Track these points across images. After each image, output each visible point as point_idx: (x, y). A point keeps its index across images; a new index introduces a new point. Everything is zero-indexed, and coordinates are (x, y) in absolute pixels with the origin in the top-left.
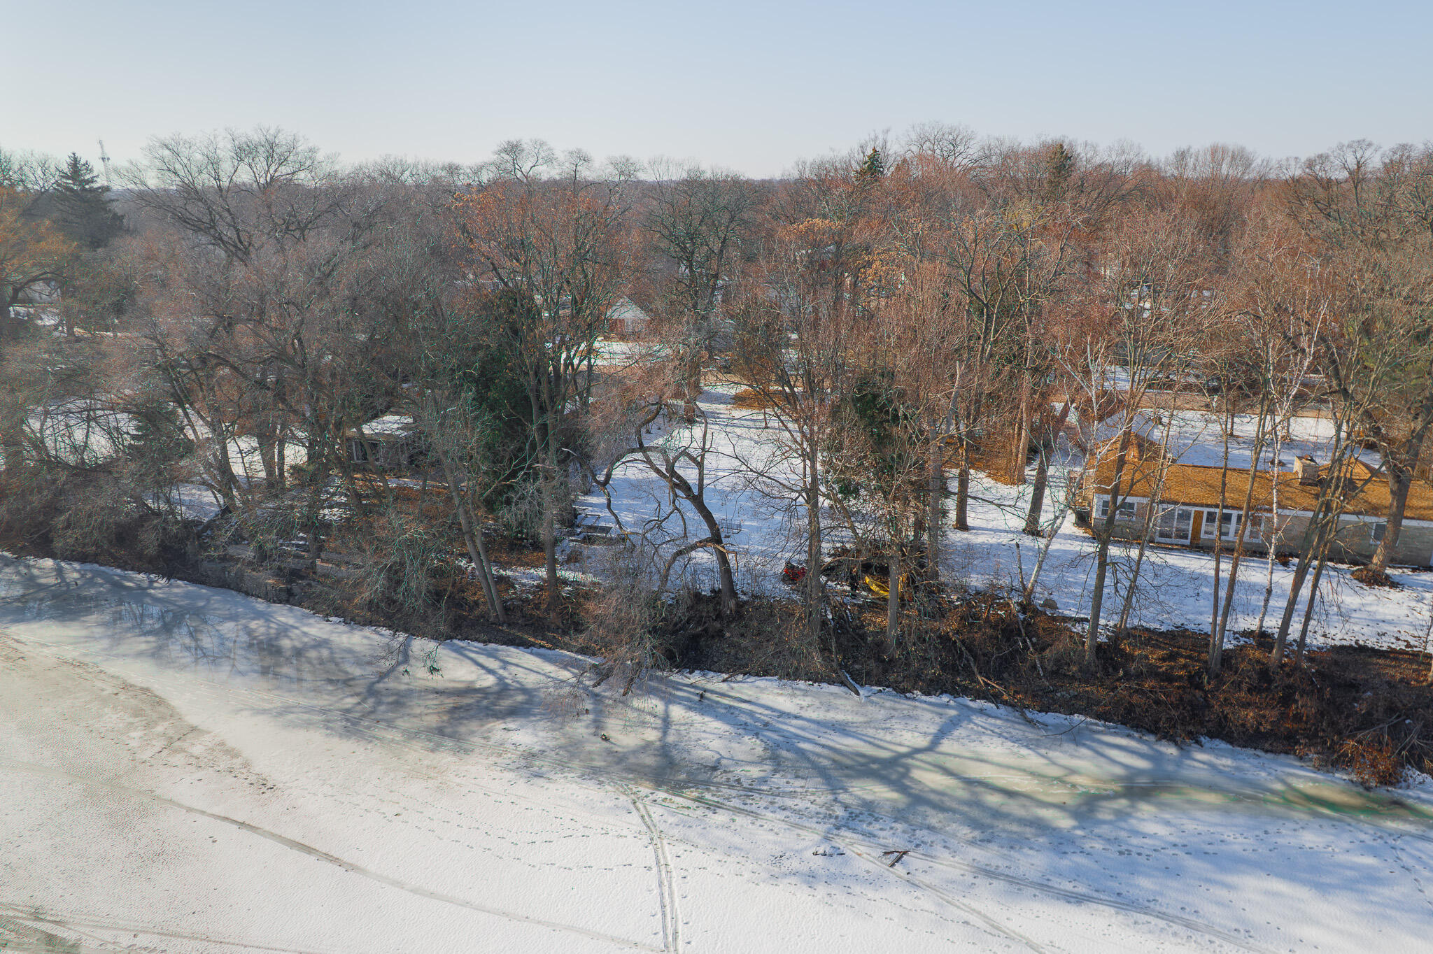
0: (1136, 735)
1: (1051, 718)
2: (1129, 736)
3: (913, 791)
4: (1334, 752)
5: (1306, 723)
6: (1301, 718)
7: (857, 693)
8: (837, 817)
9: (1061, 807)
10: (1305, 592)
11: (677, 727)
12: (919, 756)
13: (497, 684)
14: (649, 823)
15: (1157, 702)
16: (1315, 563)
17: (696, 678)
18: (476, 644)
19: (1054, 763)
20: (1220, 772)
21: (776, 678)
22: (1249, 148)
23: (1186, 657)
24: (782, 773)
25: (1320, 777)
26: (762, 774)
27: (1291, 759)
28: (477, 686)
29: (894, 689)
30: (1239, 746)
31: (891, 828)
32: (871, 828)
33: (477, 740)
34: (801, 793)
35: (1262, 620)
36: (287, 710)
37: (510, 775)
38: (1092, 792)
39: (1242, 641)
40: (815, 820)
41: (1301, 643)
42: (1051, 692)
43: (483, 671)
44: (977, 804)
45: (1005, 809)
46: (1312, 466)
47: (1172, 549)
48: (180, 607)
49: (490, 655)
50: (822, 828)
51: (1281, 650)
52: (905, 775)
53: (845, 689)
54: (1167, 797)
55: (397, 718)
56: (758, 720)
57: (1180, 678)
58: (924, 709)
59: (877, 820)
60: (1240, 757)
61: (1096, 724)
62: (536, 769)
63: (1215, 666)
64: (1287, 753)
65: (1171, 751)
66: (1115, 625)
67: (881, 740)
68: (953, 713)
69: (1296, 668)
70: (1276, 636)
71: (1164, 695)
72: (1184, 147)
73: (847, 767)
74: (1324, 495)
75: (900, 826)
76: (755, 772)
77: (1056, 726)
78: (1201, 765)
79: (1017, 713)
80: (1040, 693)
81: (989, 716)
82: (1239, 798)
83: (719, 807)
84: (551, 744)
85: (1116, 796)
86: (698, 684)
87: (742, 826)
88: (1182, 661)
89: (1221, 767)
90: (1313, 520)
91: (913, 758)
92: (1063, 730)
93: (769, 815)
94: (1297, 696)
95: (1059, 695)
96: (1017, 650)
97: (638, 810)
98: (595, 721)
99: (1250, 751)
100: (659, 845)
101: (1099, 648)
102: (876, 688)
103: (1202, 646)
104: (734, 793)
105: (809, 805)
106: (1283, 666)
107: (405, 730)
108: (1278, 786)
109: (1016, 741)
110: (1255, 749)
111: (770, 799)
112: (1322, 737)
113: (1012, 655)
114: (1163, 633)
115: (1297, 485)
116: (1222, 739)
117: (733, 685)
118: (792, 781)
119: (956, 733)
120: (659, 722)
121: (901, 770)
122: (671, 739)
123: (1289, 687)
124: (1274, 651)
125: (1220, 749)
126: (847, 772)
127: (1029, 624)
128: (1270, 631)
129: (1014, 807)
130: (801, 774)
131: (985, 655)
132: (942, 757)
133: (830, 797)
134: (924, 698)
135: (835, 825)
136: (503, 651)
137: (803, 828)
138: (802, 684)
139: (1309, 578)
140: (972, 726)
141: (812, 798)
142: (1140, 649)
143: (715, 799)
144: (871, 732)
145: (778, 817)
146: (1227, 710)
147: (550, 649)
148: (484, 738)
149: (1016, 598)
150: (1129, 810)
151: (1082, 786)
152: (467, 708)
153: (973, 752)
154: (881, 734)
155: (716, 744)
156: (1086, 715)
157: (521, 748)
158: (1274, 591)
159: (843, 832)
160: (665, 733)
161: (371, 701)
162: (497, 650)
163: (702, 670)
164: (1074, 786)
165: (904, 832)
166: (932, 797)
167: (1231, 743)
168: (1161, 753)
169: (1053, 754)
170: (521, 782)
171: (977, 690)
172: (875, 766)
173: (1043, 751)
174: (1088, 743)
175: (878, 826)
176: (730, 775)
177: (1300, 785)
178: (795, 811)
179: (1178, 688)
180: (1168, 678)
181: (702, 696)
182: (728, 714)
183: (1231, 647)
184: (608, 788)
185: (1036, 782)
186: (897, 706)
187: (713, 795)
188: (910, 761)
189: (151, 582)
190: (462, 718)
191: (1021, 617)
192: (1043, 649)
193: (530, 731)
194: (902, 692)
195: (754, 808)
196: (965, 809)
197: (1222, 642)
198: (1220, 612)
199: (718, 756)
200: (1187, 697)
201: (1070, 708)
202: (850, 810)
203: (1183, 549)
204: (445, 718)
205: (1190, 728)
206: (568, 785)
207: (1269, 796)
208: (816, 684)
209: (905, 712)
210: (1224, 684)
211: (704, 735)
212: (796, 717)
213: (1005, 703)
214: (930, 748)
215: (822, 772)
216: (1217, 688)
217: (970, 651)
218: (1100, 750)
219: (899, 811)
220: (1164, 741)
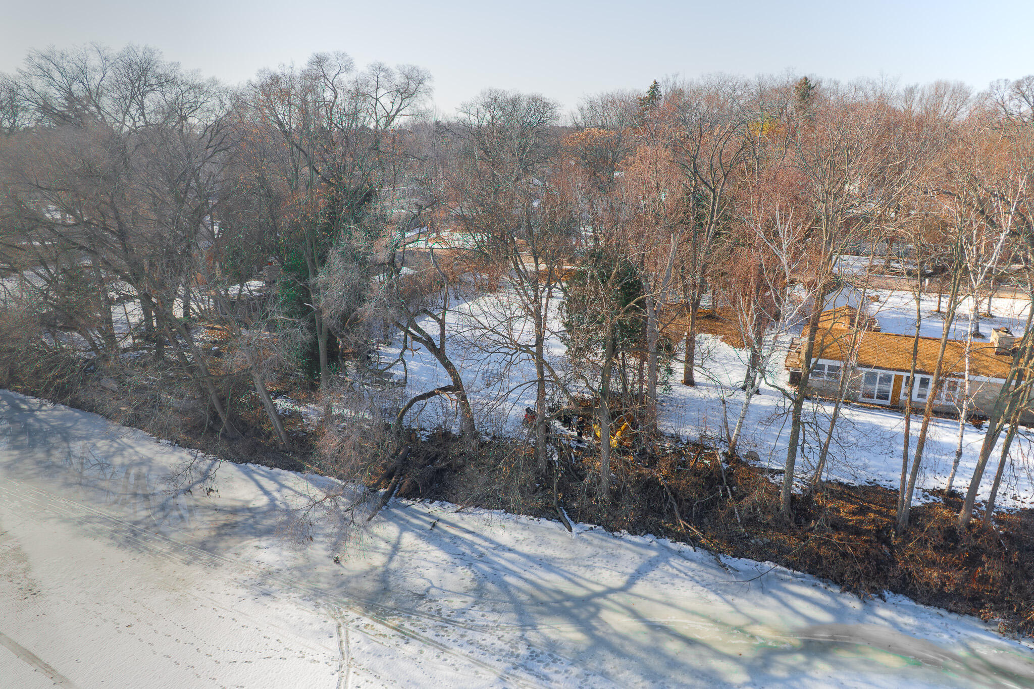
0: (822, 585)
1: (743, 564)
2: (814, 586)
3: (597, 633)
4: (1021, 618)
5: (993, 585)
6: (987, 580)
7: (570, 530)
8: (518, 656)
9: (736, 659)
10: (996, 454)
11: (403, 554)
12: (611, 596)
13: (268, 505)
14: (344, 649)
15: (844, 555)
16: (1007, 426)
17: (435, 508)
18: (264, 468)
19: (738, 611)
20: (901, 630)
21: (503, 511)
22: (967, 84)
23: (875, 512)
24: (481, 605)
25: (1005, 644)
26: (463, 606)
27: (974, 622)
28: (251, 506)
29: (604, 528)
30: (922, 603)
31: (566, 671)
32: (546, 671)
33: (230, 555)
34: (492, 627)
35: (951, 480)
36: (88, 519)
37: (242, 592)
38: (770, 644)
39: (932, 498)
40: (496, 657)
41: (991, 504)
42: (746, 538)
43: (261, 492)
44: (656, 651)
45: (681, 658)
46: (1008, 338)
47: (874, 408)
48: (53, 426)
49: (272, 478)
50: (501, 666)
51: (969, 510)
52: (594, 615)
53: (560, 525)
54: (844, 655)
55: (172, 531)
56: (474, 551)
57: (869, 531)
58: (627, 549)
59: (554, 661)
60: (923, 615)
61: (785, 573)
62: (267, 587)
63: (902, 522)
64: (971, 614)
65: (853, 604)
66: (811, 479)
67: (581, 577)
68: (653, 554)
69: (983, 530)
70: (965, 496)
71: (852, 547)
72: (912, 84)
73: (542, 603)
74: (1018, 363)
75: (575, 670)
76: (457, 603)
77: (747, 572)
78: (883, 622)
79: (711, 557)
80: (736, 539)
81: (686, 558)
82: (919, 662)
83: (413, 637)
84: (289, 564)
85: (792, 651)
86: (435, 514)
87: (427, 659)
88: (872, 515)
89: (903, 626)
90: (1005, 388)
91: (605, 598)
92: (754, 576)
93: (456, 650)
94: (984, 558)
95: (753, 541)
96: (717, 498)
97: (339, 634)
98: (335, 543)
99: (934, 610)
100: (345, 673)
101: (793, 499)
102: (588, 526)
103: (892, 502)
104: (431, 623)
105: (496, 641)
106: (970, 526)
107: (174, 543)
108: (961, 652)
109: (706, 585)
110: (939, 607)
111: (462, 631)
112: (1008, 602)
113: (713, 503)
114: (856, 487)
115: (993, 354)
116: (906, 595)
117: (465, 516)
118: (487, 614)
119: (651, 575)
120: (389, 547)
121: (592, 609)
122: (394, 565)
123: (975, 548)
124: (962, 511)
125: (902, 606)
126: (541, 608)
127: (731, 474)
128: (959, 490)
129: (691, 657)
130: (498, 607)
131: (687, 500)
132: (633, 599)
133: (519, 634)
134: (630, 537)
135: (513, 664)
136: (284, 475)
137: (483, 664)
138: (524, 518)
139: (1001, 441)
140: (668, 567)
141: (500, 633)
142: (832, 502)
143: (413, 629)
144: (573, 569)
145: (464, 651)
146: (911, 567)
147: (321, 475)
148: (236, 554)
149: (723, 449)
150: (803, 667)
151: (761, 637)
152: (233, 525)
153: (663, 594)
154: (581, 571)
155: (432, 573)
156: (777, 562)
157: (262, 566)
158: (964, 452)
159: (520, 673)
160: (391, 559)
161: (161, 514)
162: (279, 474)
163: (441, 500)
164: (753, 637)
165: (577, 676)
166: (616, 641)
167: (915, 600)
168: (844, 606)
169: (740, 602)
170: (249, 600)
171: (678, 533)
172: (568, 604)
173: (729, 597)
174: (774, 591)
175: (555, 669)
176: (433, 605)
177: (982, 650)
178: (480, 647)
179: (866, 541)
180: (857, 531)
181: (434, 525)
182: (451, 545)
183: (919, 504)
184: (322, 610)
185: (717, 630)
186: (604, 544)
187: (412, 624)
188: (601, 601)
189: (42, 405)
190: (226, 534)
191: (725, 466)
192: (742, 498)
193: (277, 550)
194: (611, 529)
195: (444, 641)
196: (643, 655)
197: (910, 499)
198: (910, 470)
199: (429, 585)
200: (873, 552)
201: (762, 555)
202: (532, 648)
203: (882, 408)
204: (213, 533)
205: (874, 584)
206: (288, 605)
207: (951, 663)
208: (536, 519)
209: (610, 551)
210: (911, 541)
211: (423, 563)
212: (510, 550)
213: (703, 547)
214: (623, 590)
215: (519, 609)
216: (904, 543)
217: (675, 496)
218: (785, 600)
219: (578, 653)
220: (848, 594)
